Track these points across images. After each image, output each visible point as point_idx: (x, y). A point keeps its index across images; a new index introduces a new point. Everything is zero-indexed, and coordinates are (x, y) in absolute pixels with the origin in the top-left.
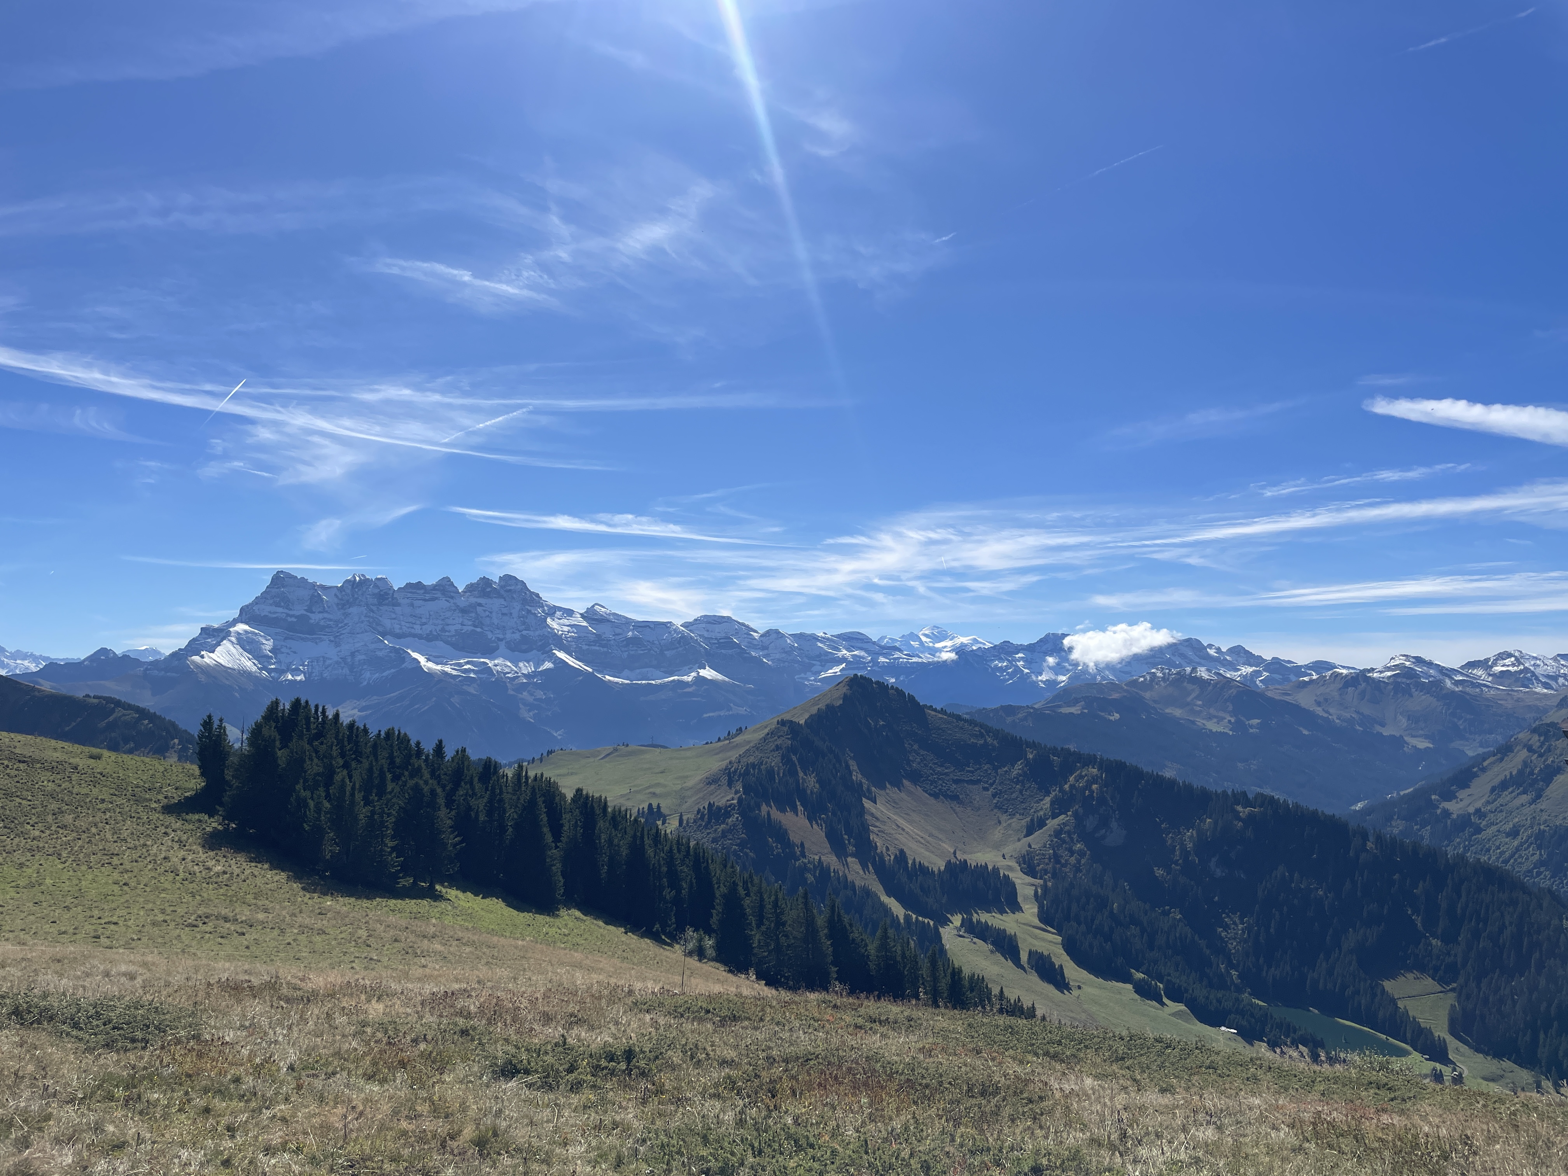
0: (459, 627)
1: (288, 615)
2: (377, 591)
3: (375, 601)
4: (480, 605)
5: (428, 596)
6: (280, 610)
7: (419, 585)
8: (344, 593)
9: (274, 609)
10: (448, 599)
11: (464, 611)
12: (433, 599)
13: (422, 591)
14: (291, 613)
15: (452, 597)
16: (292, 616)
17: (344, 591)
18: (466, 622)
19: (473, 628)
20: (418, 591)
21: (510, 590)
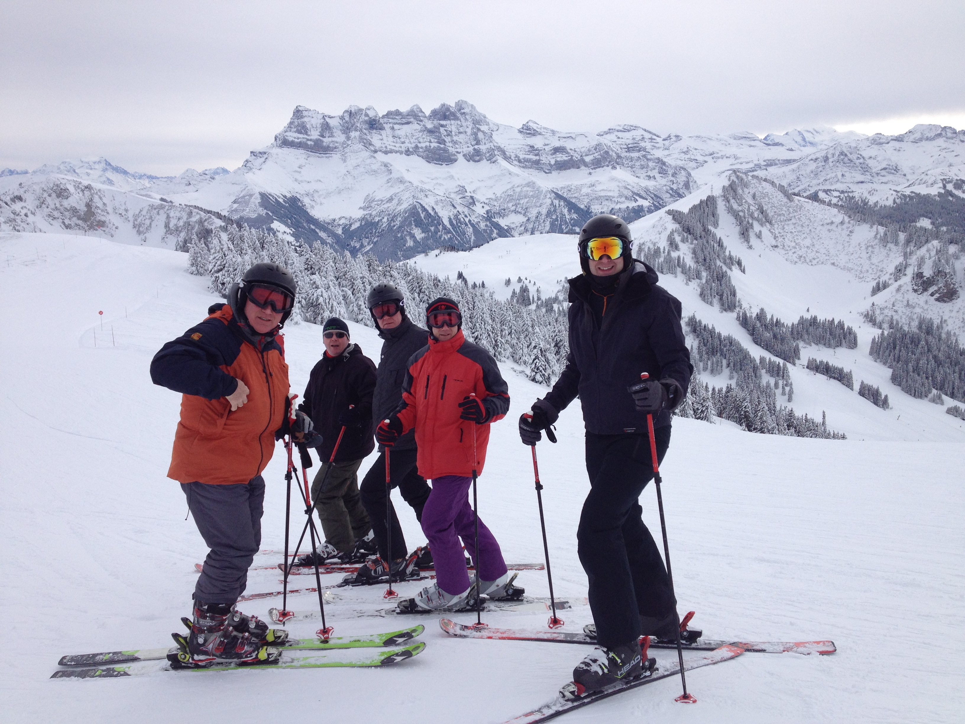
0: (428, 144)
1: (308, 140)
2: (367, 118)
3: (367, 126)
4: (442, 126)
5: (404, 121)
6: (301, 136)
7: (397, 113)
8: (344, 121)
9: (297, 135)
10: (419, 122)
11: (431, 132)
12: (408, 123)
13: (400, 117)
14: (309, 138)
15: (421, 121)
16: (311, 140)
17: (344, 119)
18: (432, 140)
19: (438, 145)
20: (397, 117)
21: (464, 113)
